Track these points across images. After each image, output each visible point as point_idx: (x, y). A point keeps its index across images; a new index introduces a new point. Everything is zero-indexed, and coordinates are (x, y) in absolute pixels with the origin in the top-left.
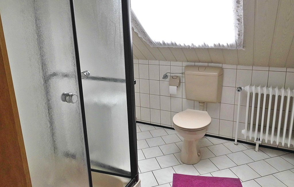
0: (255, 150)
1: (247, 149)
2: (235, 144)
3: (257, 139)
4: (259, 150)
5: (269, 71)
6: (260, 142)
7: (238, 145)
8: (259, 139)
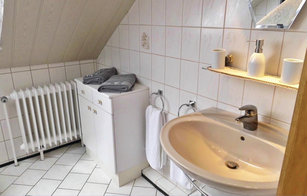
0: (41, 160)
1: (32, 163)
2: (16, 166)
3: (41, 146)
4: (45, 157)
5: (31, 70)
6: (45, 148)
7: (19, 166)
8: (43, 146)
